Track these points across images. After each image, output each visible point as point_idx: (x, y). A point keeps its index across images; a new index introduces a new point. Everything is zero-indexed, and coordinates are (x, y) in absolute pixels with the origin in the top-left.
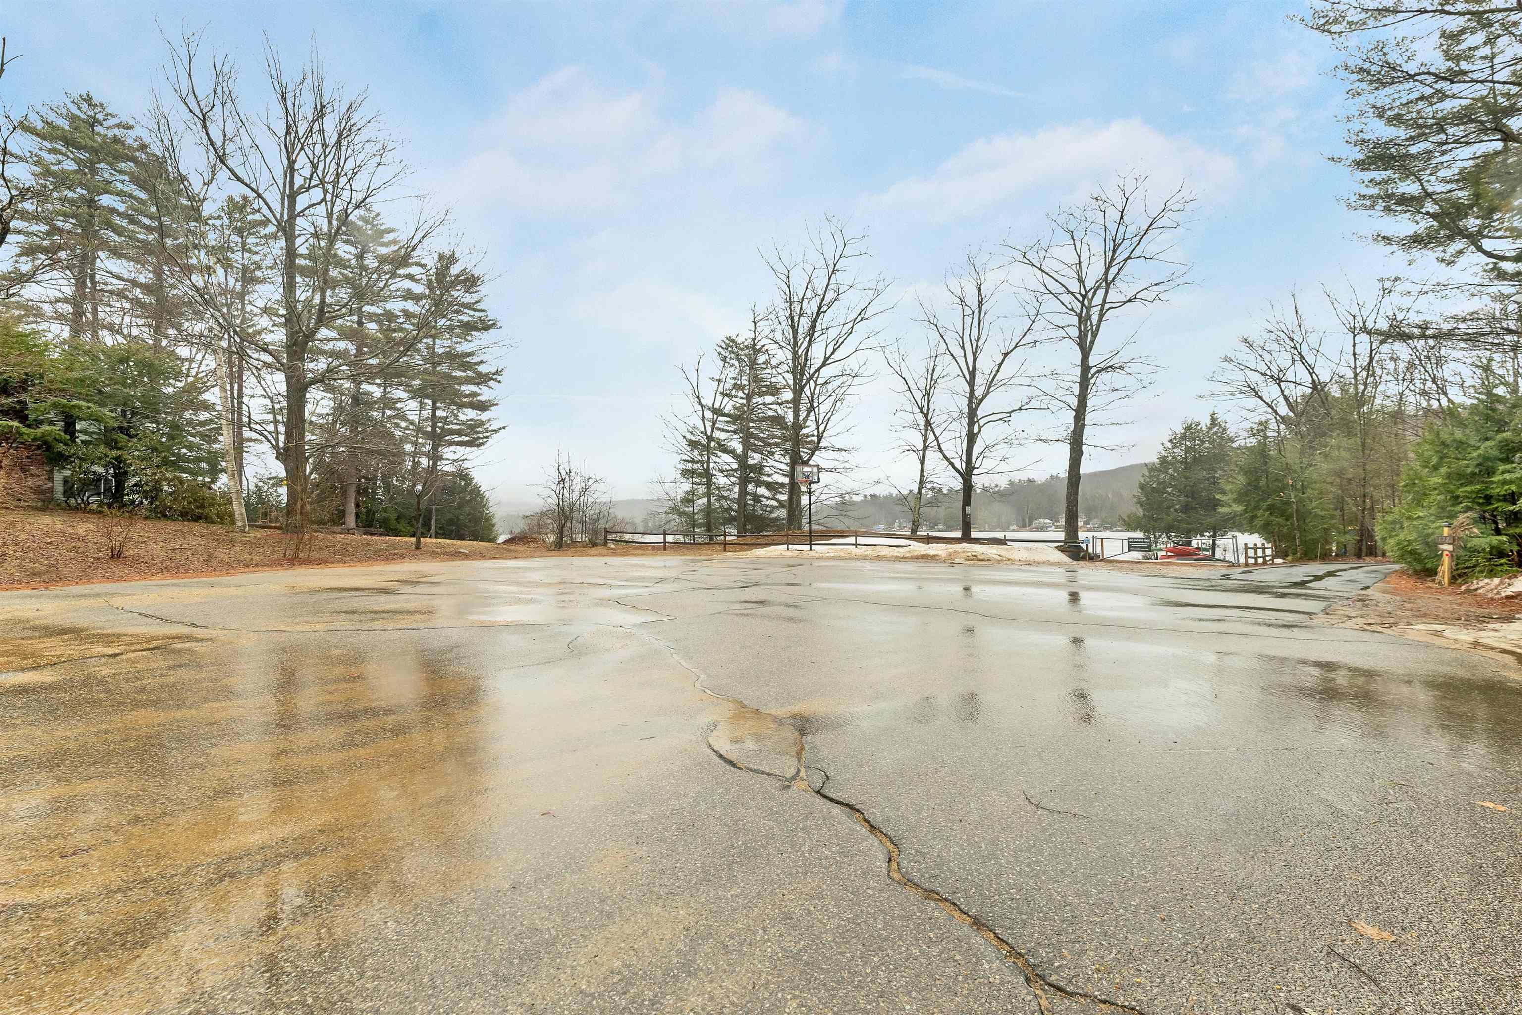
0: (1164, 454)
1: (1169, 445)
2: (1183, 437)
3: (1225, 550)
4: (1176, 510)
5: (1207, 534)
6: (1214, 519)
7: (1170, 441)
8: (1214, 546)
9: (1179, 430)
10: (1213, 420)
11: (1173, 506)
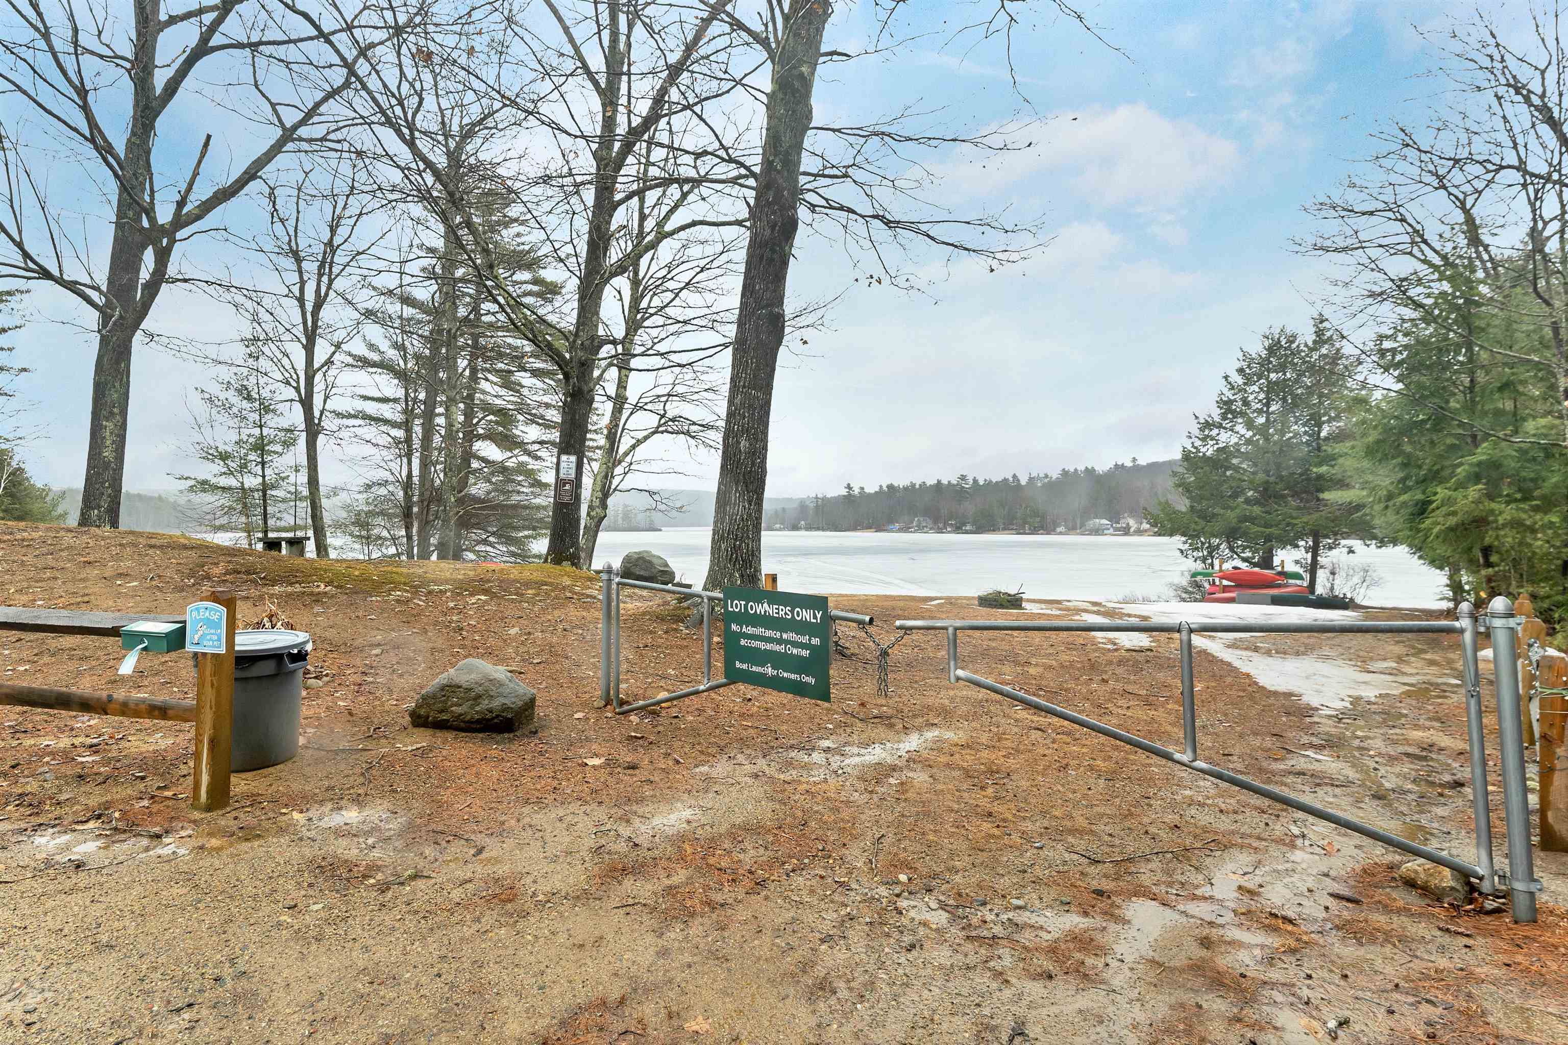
0: (1229, 394)
1: (1239, 380)
2: (1264, 363)
3: (1333, 573)
4: (1248, 501)
5: (1301, 543)
6: (1315, 516)
7: (1241, 371)
8: (1313, 568)
9: (1257, 348)
10: (1319, 333)
11: (1243, 492)
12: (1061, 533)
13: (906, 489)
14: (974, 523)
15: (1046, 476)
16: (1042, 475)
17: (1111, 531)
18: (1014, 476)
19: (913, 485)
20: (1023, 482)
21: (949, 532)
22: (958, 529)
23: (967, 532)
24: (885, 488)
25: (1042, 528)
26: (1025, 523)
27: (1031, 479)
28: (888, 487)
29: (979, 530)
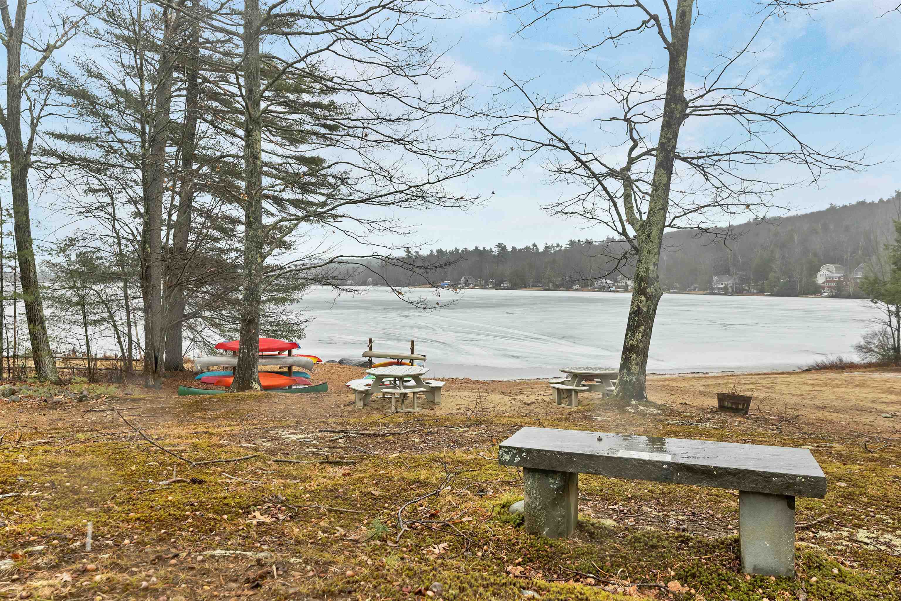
12: (576, 290)
13: (451, 253)
14: (510, 282)
15: (558, 245)
16: (555, 245)
17: (614, 288)
18: (534, 245)
19: (457, 250)
20: (541, 249)
21: (491, 288)
22: (497, 286)
23: (504, 288)
24: (435, 252)
25: (562, 285)
26: (550, 281)
27: (547, 247)
28: (438, 251)
29: (514, 287)
